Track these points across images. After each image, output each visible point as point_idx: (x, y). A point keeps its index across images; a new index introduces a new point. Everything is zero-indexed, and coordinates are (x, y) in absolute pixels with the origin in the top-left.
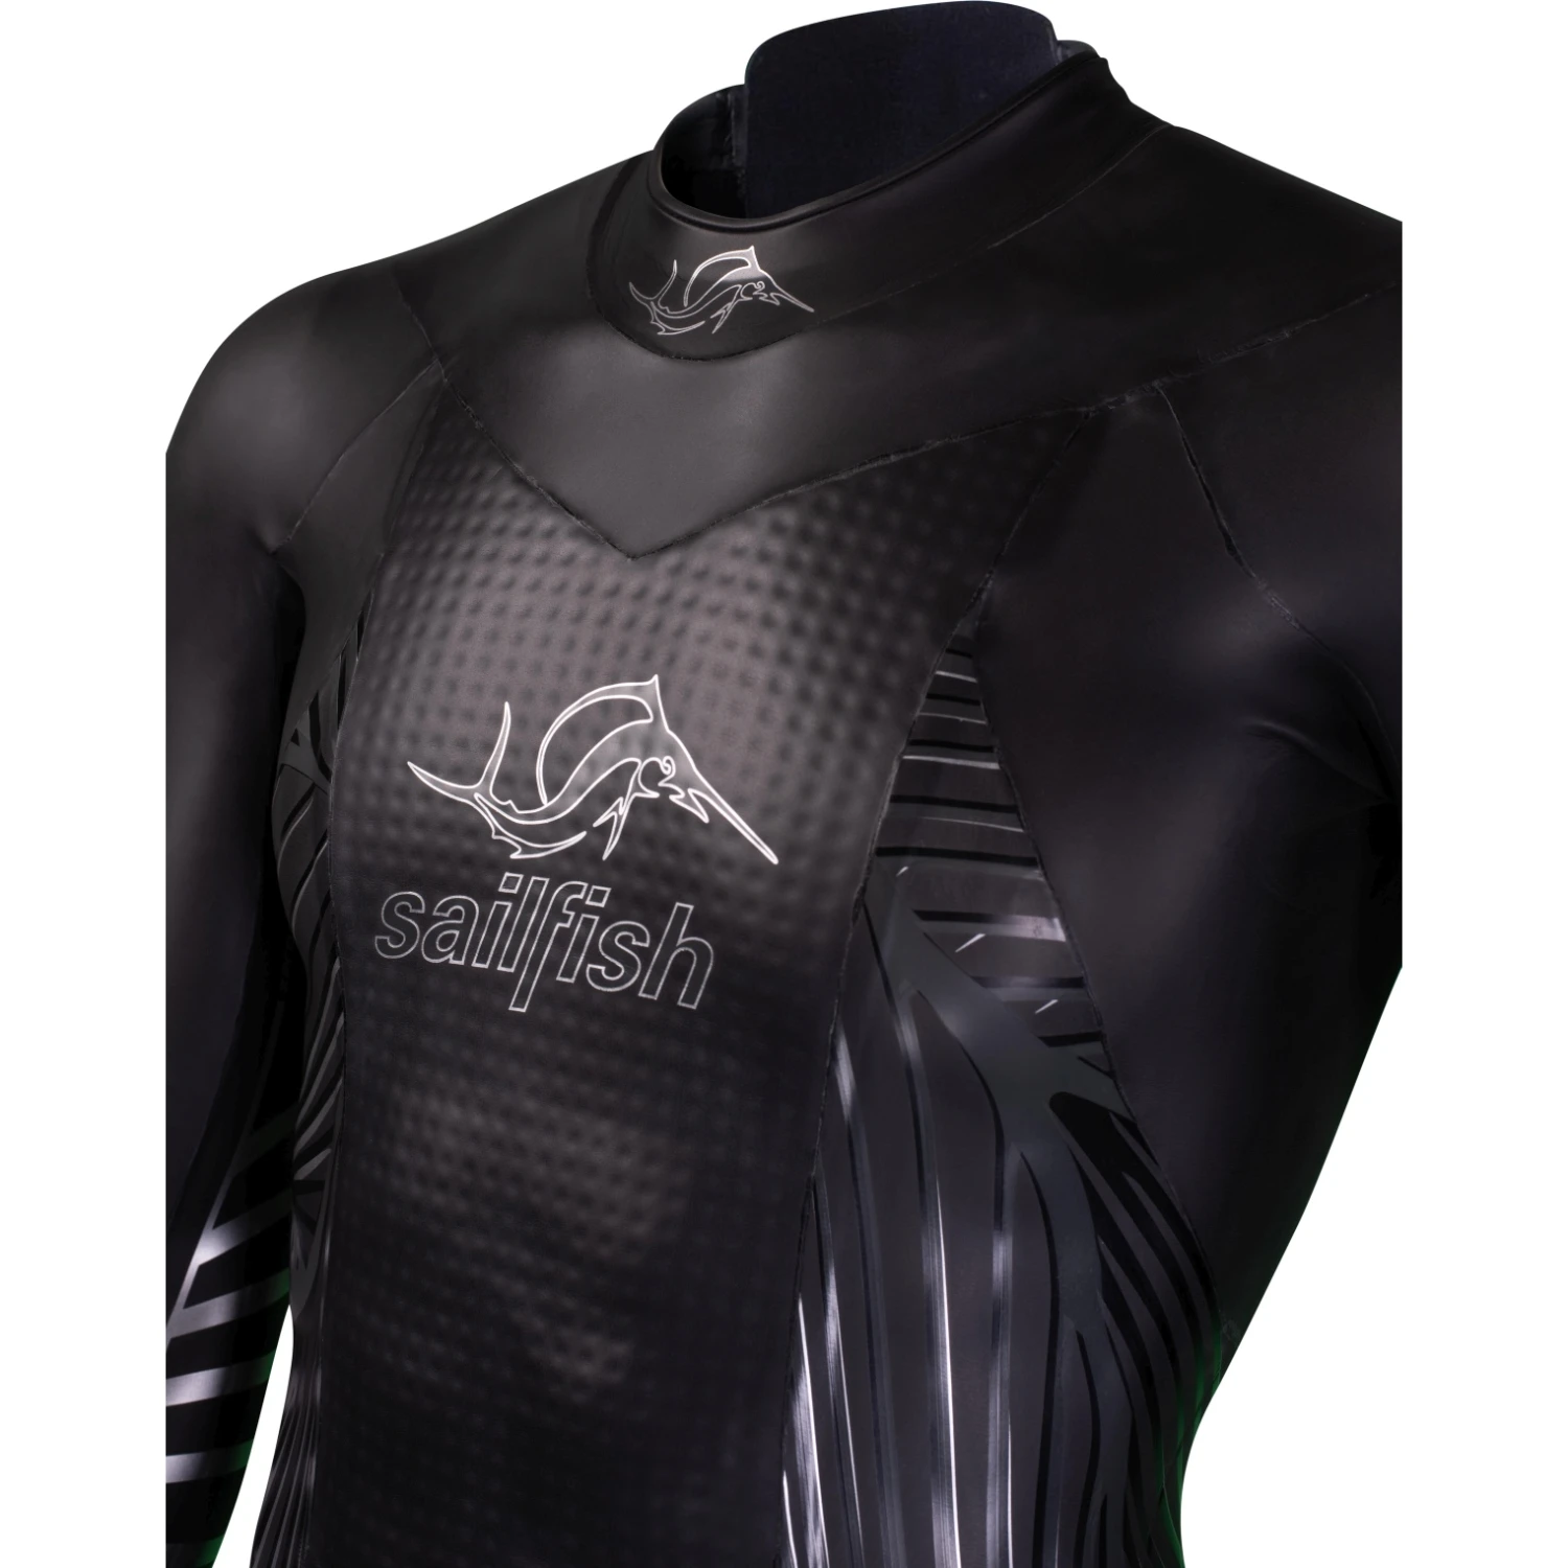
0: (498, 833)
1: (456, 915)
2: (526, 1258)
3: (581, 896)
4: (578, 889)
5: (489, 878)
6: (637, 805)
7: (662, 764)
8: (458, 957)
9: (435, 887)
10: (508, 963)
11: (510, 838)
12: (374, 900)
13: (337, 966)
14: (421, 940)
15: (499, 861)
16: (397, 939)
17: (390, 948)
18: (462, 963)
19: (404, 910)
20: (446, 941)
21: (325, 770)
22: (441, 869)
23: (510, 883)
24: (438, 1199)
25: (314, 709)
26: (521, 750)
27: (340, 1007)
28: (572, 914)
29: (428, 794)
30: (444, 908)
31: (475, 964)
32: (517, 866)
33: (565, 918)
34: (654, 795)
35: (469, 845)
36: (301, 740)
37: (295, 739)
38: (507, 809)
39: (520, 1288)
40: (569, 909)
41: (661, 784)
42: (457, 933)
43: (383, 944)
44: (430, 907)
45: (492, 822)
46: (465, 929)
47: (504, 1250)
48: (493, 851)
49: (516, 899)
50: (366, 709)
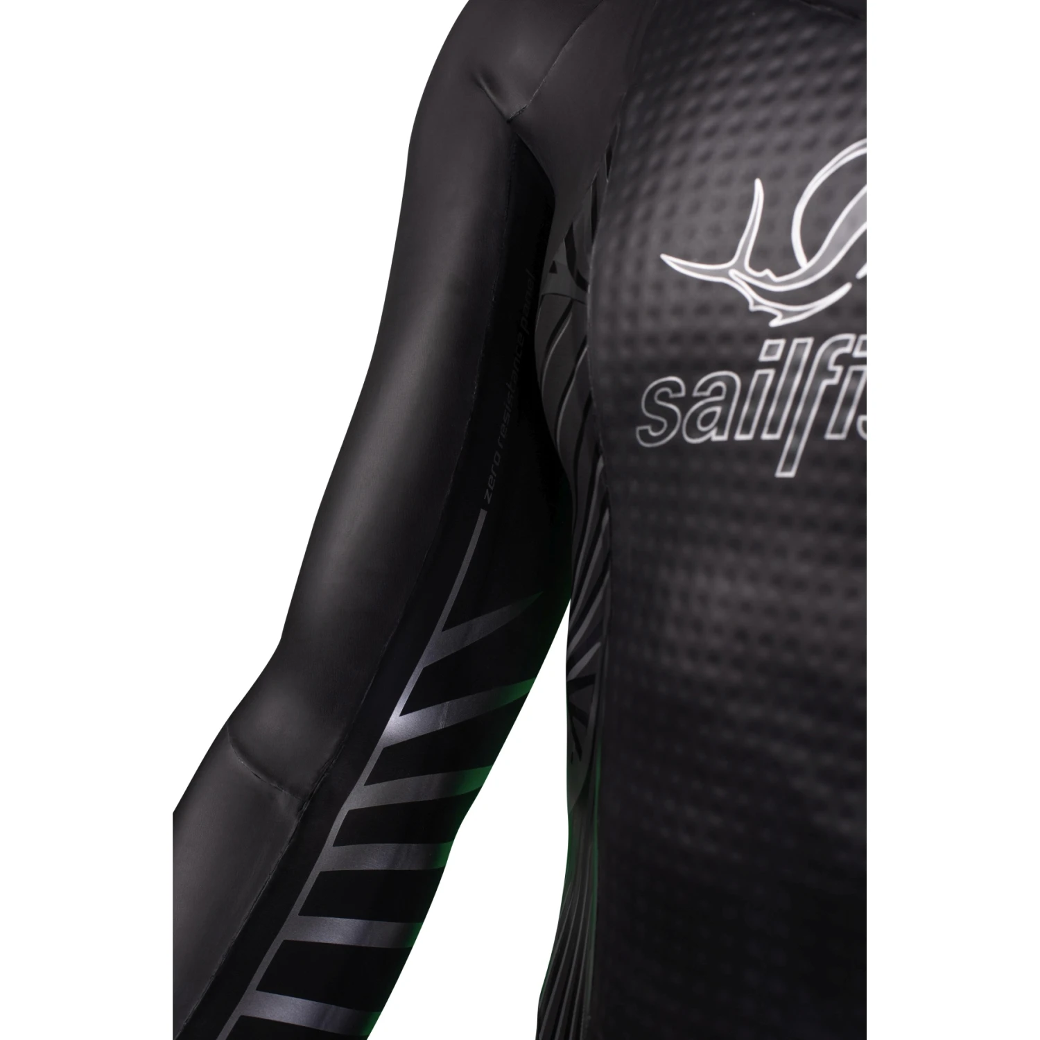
0: (756, 303)
1: (717, 391)
2: (806, 723)
3: (847, 350)
4: (845, 343)
5: (749, 351)
8: (720, 432)
9: (693, 369)
10: (773, 429)
11: (768, 306)
12: (634, 394)
13: (601, 465)
14: (682, 422)
15: (759, 329)
16: (657, 426)
17: (653, 437)
18: (724, 437)
19: (664, 397)
20: (707, 420)
21: (582, 283)
22: (700, 351)
23: (771, 350)
24: (711, 672)
25: (569, 239)
26: (775, 224)
27: (604, 505)
28: (839, 369)
29: (683, 281)
30: (704, 388)
31: (739, 437)
32: (778, 333)
33: (832, 374)
35: (728, 323)
36: (558, 268)
37: (553, 269)
38: (765, 279)
39: (801, 755)
40: (837, 362)
42: (718, 409)
43: (645, 434)
44: (690, 389)
45: (750, 295)
46: (727, 403)
47: (782, 717)
48: (753, 323)
49: (778, 366)
50: (619, 218)
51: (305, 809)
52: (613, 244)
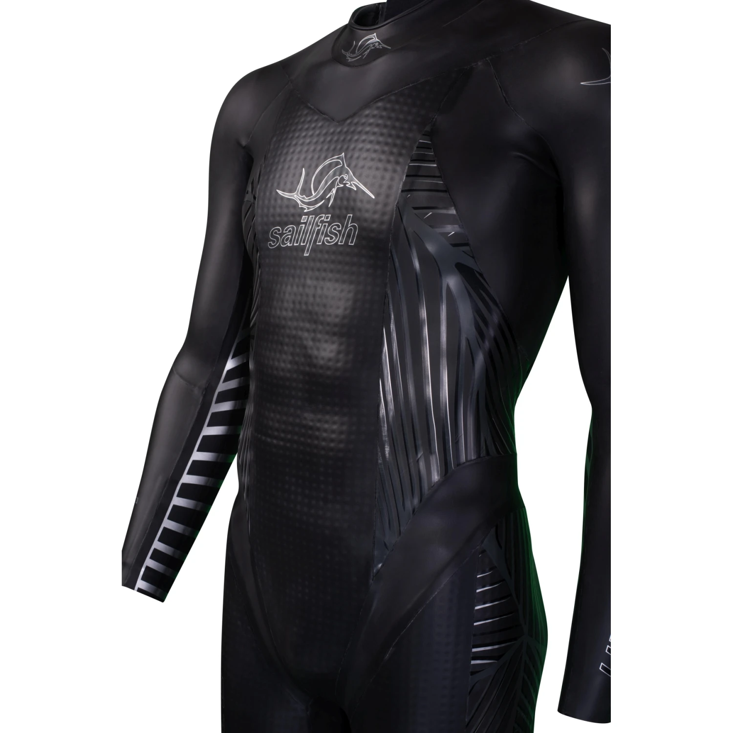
0: (301, 205)
1: (290, 231)
2: (308, 325)
3: (323, 219)
4: (322, 217)
5: (298, 219)
6: (338, 189)
7: (344, 176)
8: (290, 244)
9: (283, 224)
10: (304, 242)
11: (305, 206)
12: (267, 232)
13: (258, 254)
14: (280, 240)
15: (301, 213)
16: (274, 242)
17: (272, 245)
18: (291, 245)
19: (276, 233)
20: (287, 240)
21: (255, 198)
22: (285, 219)
23: (304, 219)
24: (285, 314)
25: (252, 183)
26: (307, 182)
27: (260, 267)
28: (321, 224)
29: (282, 198)
30: (286, 230)
31: (295, 244)
32: (306, 214)
33: (319, 226)
34: (342, 186)
35: (292, 211)
36: (249, 193)
37: (247, 193)
38: (303, 198)
39: (306, 335)
40: (320, 223)
41: (344, 182)
42: (290, 236)
43: (270, 244)
44: (283, 231)
45: (299, 202)
46: (292, 235)
47: (301, 324)
48: (299, 211)
49: (305, 224)
50: (266, 177)
51: (204, 393)
52: (264, 186)
